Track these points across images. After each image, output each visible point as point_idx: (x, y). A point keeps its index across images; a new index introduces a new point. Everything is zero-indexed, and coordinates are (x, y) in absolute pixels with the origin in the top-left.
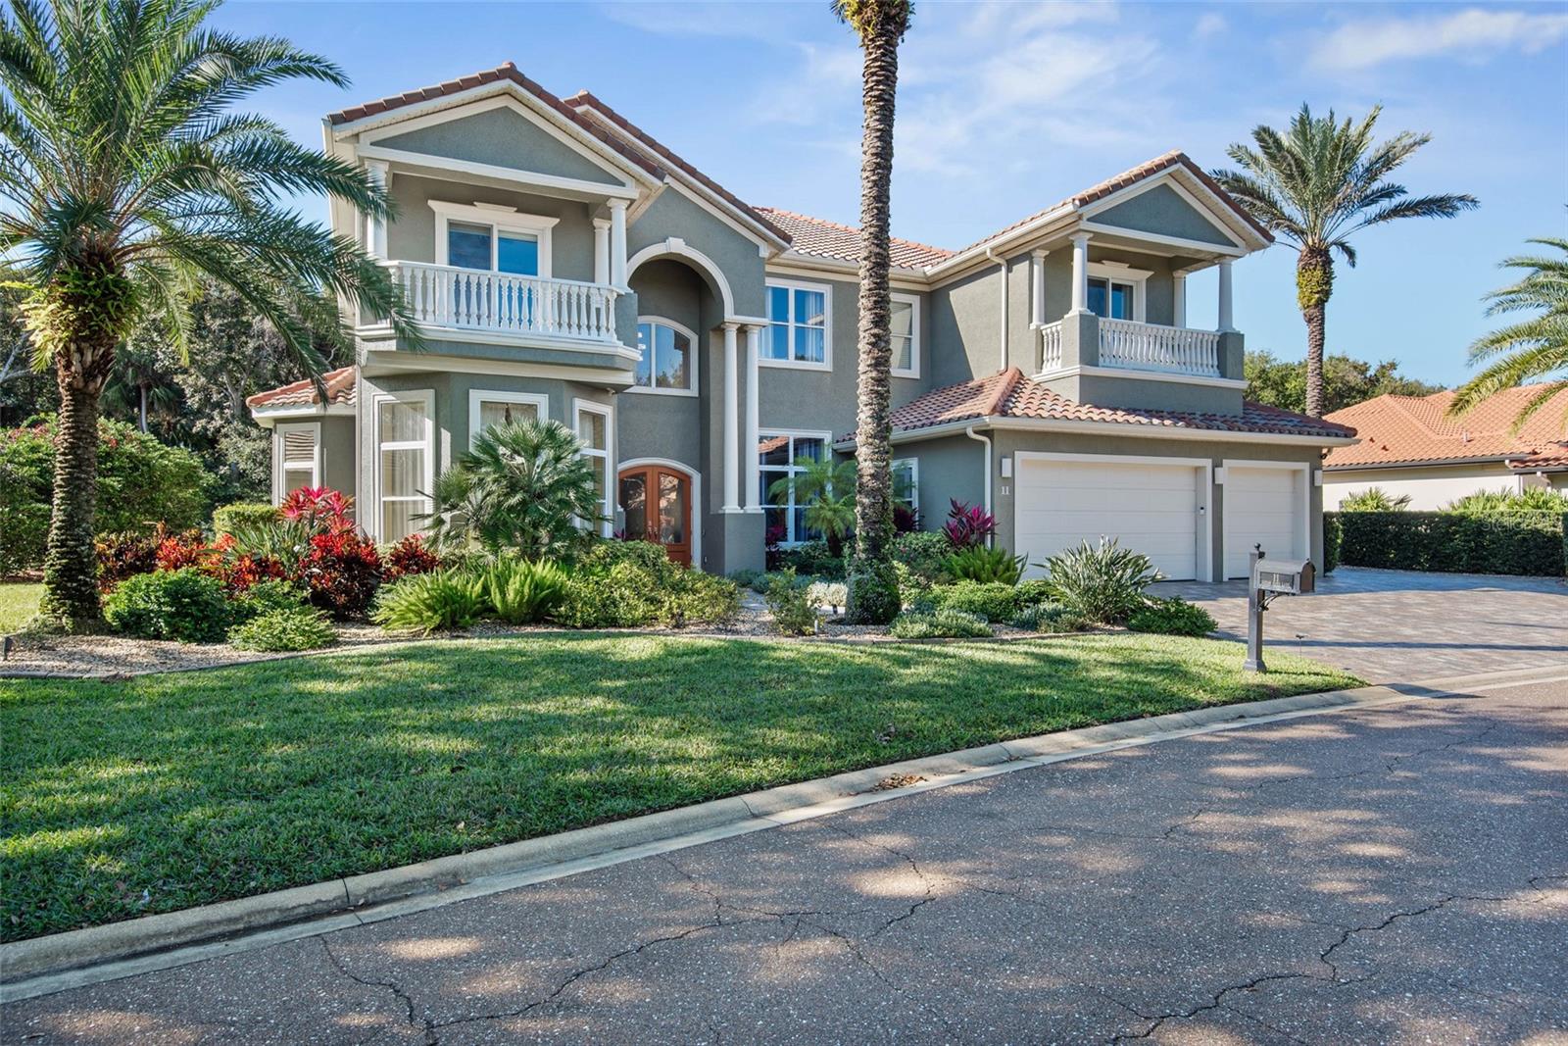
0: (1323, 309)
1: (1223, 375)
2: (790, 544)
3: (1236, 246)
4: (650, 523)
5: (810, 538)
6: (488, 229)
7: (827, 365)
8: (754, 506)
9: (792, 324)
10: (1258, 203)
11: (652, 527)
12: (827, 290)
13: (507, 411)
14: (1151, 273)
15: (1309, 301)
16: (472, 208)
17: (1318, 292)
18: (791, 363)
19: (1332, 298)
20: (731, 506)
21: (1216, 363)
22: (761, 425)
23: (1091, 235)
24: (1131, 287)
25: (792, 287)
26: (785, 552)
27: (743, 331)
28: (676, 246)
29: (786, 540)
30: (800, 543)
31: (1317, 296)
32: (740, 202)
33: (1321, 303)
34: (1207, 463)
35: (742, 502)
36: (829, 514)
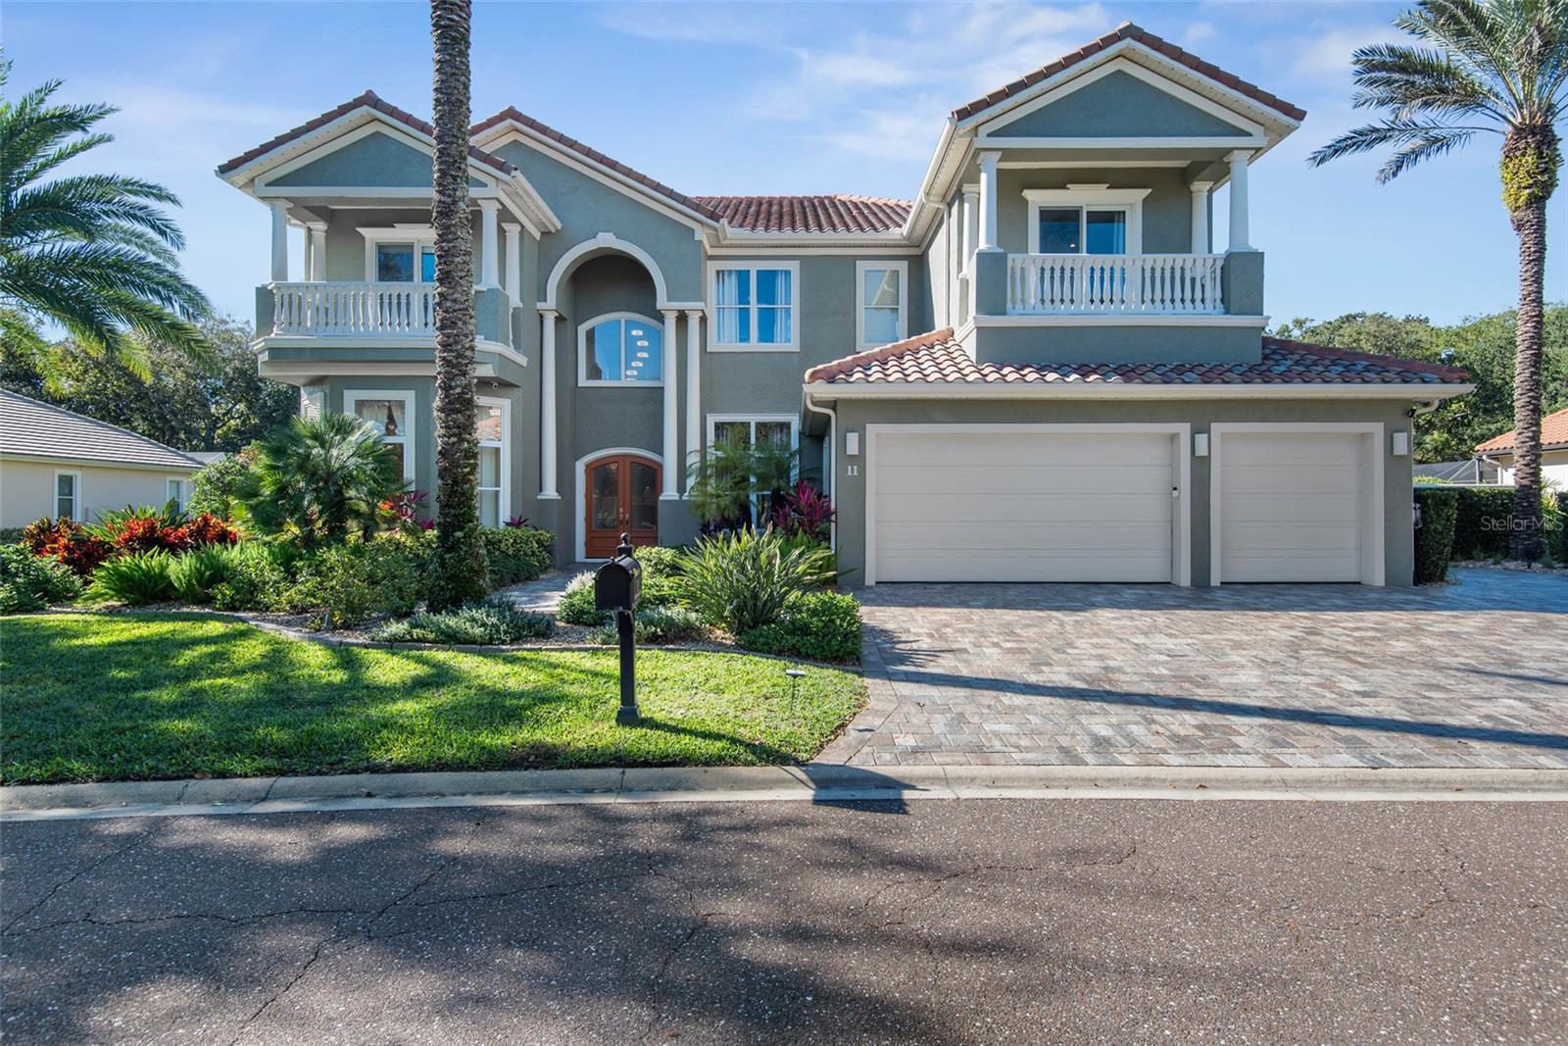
0: (1541, 210)
1: (1227, 312)
3: (1250, 135)
4: (621, 510)
6: (411, 246)
7: (795, 346)
9: (754, 307)
10: (1417, 78)
11: (624, 514)
12: (794, 267)
13: (389, 408)
14: (1147, 192)
15: (1517, 200)
16: (392, 229)
17: (1529, 187)
18: (754, 345)
19: (1556, 193)
20: (669, 492)
21: (1219, 295)
23: (1000, 153)
24: (1124, 212)
25: (753, 267)
27: (682, 318)
28: (607, 240)
31: (1527, 191)
32: (664, 187)
33: (1538, 201)
34: (1184, 429)
35: (681, 489)
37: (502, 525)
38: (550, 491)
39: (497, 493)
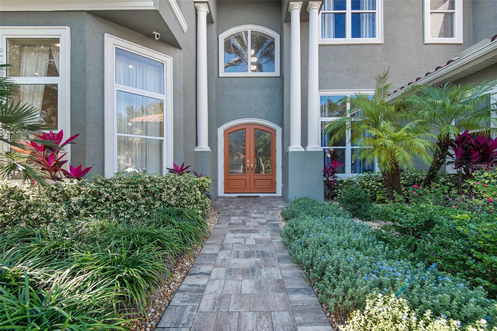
2: (348, 175)
5: (364, 171)
7: (379, 39)
8: (315, 145)
9: (349, 11)
11: (250, 163)
18: (348, 40)
20: (295, 146)
22: (321, 87)
26: (341, 182)
29: (344, 172)
30: (355, 175)
35: (304, 142)
36: (390, 143)
37: (165, 172)
38: (204, 145)
39: (161, 141)
